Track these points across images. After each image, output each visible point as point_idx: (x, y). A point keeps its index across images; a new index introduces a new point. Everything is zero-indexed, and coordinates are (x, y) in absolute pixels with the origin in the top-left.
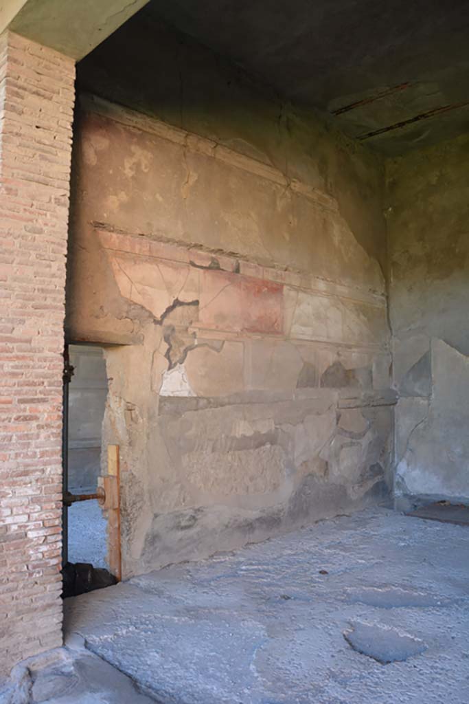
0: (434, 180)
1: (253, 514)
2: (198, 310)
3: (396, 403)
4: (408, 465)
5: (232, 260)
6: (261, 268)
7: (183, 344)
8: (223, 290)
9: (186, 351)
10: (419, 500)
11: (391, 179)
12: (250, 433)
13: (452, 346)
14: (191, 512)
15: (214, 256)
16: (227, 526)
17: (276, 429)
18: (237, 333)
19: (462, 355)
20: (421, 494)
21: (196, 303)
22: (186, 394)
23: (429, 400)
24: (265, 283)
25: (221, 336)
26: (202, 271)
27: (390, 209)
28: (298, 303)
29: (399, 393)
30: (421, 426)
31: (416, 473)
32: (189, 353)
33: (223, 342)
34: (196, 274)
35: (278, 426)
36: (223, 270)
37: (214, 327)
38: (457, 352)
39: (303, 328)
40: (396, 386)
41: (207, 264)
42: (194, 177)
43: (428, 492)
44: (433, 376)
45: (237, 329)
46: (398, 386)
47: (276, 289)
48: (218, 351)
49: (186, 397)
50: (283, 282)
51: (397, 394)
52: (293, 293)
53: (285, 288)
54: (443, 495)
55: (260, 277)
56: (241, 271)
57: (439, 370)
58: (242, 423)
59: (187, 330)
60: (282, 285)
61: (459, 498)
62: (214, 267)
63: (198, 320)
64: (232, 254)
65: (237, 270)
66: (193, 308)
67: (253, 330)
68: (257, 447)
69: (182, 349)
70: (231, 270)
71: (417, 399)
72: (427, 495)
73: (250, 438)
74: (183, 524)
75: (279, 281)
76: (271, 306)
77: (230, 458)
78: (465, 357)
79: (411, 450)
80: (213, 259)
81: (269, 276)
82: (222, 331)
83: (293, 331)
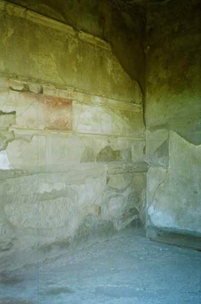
0: (176, 28)
2: (15, 117)
3: (148, 170)
4: (154, 209)
5: (39, 86)
6: (57, 90)
7: (5, 138)
8: (32, 104)
9: (7, 143)
10: (161, 231)
11: (150, 27)
12: (49, 190)
13: (181, 136)
14: (9, 240)
15: (25, 83)
16: (33, 248)
17: (66, 187)
18: (41, 130)
19: (187, 142)
20: (163, 227)
21: (14, 113)
22: (7, 168)
23: (167, 168)
24: (60, 99)
25: (32, 132)
26: (17, 92)
27: (148, 47)
28: (82, 111)
29: (149, 164)
30: (162, 185)
31: (159, 214)
32: (9, 143)
33: (32, 136)
34: (13, 95)
35: (68, 186)
36: (32, 92)
37: (26, 127)
38: (184, 140)
39: (85, 126)
40: (147, 160)
41: (21, 88)
42: (11, 32)
43: (167, 226)
44: (170, 154)
45: (42, 127)
46: (149, 160)
47: (67, 103)
48: (28, 141)
49: (7, 170)
50: (72, 98)
51: (148, 165)
52: (79, 105)
53: (73, 102)
54: (175, 228)
55: (57, 96)
56: (44, 93)
57: (173, 150)
58: (44, 184)
59: (8, 129)
60: (71, 101)
61: (185, 230)
62: (26, 90)
63: (15, 123)
64: (38, 81)
65: (42, 92)
66: (12, 116)
67: (52, 128)
68: (54, 199)
69: (5, 141)
70: (36, 92)
71: (160, 168)
72: (166, 228)
73: (50, 193)
74: (3, 248)
75: (69, 98)
76: (65, 113)
77: (36, 206)
78: (189, 143)
79: (156, 199)
80: (25, 85)
81: (62, 95)
82: (31, 129)
83: (78, 128)
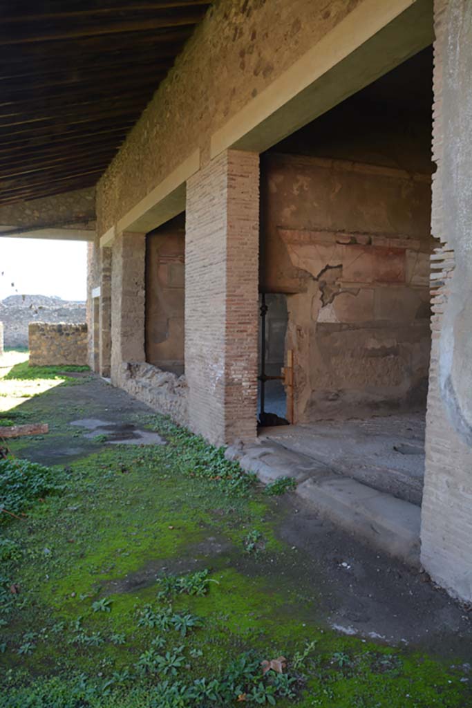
1: (379, 398)
2: (341, 271)
5: (366, 237)
6: (388, 240)
7: (331, 291)
8: (359, 256)
9: (333, 296)
12: (378, 347)
14: (336, 391)
15: (352, 235)
16: (359, 403)
17: (398, 345)
18: (369, 283)
21: (340, 266)
22: (333, 321)
24: (391, 249)
25: (358, 286)
26: (344, 246)
28: (418, 260)
32: (336, 297)
33: (359, 290)
34: (340, 248)
36: (359, 244)
37: (352, 280)
39: (423, 278)
41: (348, 241)
42: (338, 187)
45: (369, 280)
47: (400, 253)
48: (356, 295)
49: (333, 324)
50: (406, 247)
52: (414, 254)
53: (407, 251)
55: (387, 245)
56: (373, 243)
58: (372, 340)
59: (334, 283)
60: (405, 250)
62: (353, 243)
63: (341, 277)
64: (365, 233)
65: (370, 243)
66: (338, 269)
67: (381, 281)
68: (384, 356)
69: (331, 295)
70: (364, 243)
73: (379, 350)
74: (331, 397)
75: (403, 247)
76: (397, 264)
77: (363, 362)
80: (351, 238)
81: (394, 244)
82: (358, 282)
83: (413, 280)
